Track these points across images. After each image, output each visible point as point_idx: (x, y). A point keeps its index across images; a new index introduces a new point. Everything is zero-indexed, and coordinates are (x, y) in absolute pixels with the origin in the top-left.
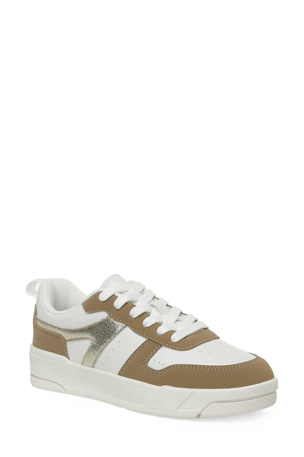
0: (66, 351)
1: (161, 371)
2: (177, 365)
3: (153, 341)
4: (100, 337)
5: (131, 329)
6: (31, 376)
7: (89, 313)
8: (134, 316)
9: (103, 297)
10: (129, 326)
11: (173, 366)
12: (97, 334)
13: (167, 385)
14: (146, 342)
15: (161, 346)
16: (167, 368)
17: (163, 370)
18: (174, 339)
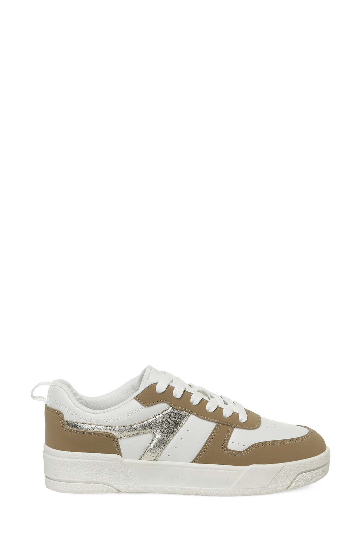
0: (119, 449)
1: (244, 451)
2: (258, 443)
3: (224, 424)
4: (165, 428)
5: (196, 415)
6: (46, 478)
7: (148, 406)
8: (195, 403)
9: (160, 388)
10: (193, 414)
11: (255, 445)
12: (161, 425)
13: (255, 464)
14: (216, 426)
15: (234, 427)
16: (249, 448)
17: (246, 450)
18: (242, 420)
